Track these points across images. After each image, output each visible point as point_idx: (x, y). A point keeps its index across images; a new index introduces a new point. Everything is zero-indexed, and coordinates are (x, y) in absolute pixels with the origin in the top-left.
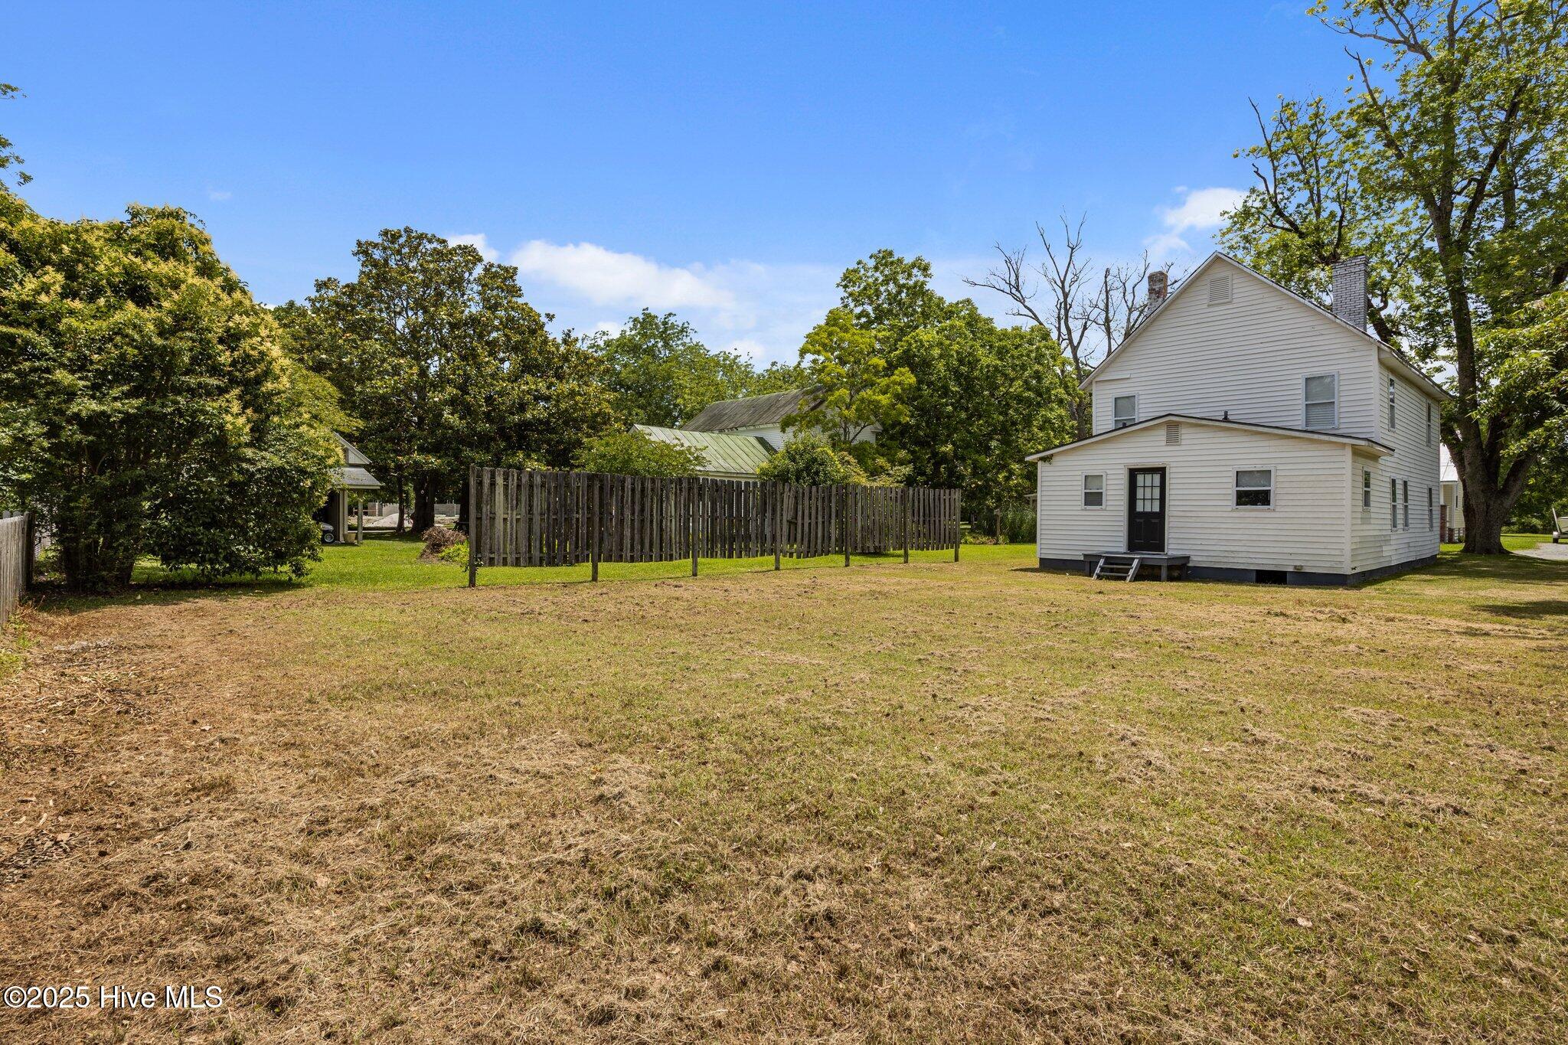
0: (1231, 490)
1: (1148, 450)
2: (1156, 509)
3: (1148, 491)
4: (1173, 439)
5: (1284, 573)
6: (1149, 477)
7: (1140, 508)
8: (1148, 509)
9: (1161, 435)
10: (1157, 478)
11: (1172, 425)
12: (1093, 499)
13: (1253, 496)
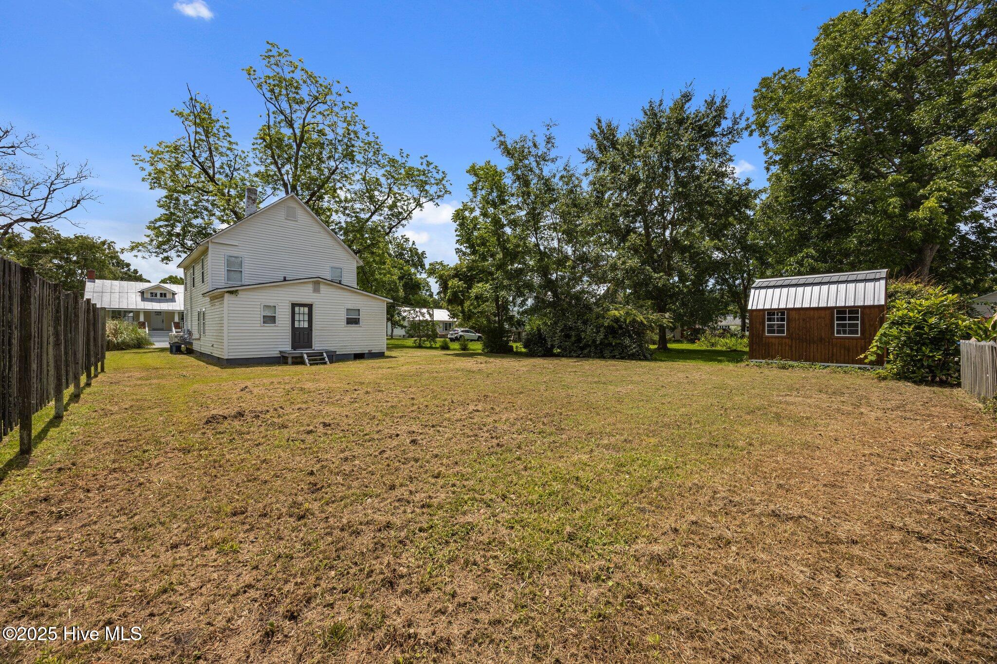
0: (344, 317)
1: (305, 294)
2: (306, 325)
3: (301, 316)
4: (316, 290)
5: (364, 354)
6: (302, 309)
7: (296, 325)
8: (301, 326)
9: (310, 287)
10: (306, 310)
11: (317, 283)
12: (270, 319)
13: (353, 321)
